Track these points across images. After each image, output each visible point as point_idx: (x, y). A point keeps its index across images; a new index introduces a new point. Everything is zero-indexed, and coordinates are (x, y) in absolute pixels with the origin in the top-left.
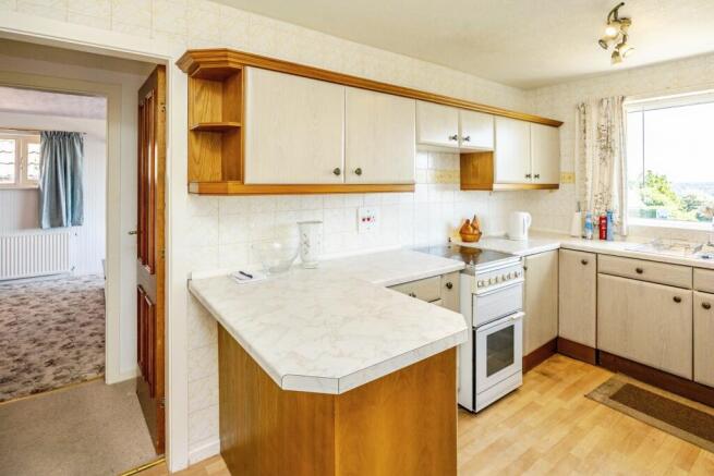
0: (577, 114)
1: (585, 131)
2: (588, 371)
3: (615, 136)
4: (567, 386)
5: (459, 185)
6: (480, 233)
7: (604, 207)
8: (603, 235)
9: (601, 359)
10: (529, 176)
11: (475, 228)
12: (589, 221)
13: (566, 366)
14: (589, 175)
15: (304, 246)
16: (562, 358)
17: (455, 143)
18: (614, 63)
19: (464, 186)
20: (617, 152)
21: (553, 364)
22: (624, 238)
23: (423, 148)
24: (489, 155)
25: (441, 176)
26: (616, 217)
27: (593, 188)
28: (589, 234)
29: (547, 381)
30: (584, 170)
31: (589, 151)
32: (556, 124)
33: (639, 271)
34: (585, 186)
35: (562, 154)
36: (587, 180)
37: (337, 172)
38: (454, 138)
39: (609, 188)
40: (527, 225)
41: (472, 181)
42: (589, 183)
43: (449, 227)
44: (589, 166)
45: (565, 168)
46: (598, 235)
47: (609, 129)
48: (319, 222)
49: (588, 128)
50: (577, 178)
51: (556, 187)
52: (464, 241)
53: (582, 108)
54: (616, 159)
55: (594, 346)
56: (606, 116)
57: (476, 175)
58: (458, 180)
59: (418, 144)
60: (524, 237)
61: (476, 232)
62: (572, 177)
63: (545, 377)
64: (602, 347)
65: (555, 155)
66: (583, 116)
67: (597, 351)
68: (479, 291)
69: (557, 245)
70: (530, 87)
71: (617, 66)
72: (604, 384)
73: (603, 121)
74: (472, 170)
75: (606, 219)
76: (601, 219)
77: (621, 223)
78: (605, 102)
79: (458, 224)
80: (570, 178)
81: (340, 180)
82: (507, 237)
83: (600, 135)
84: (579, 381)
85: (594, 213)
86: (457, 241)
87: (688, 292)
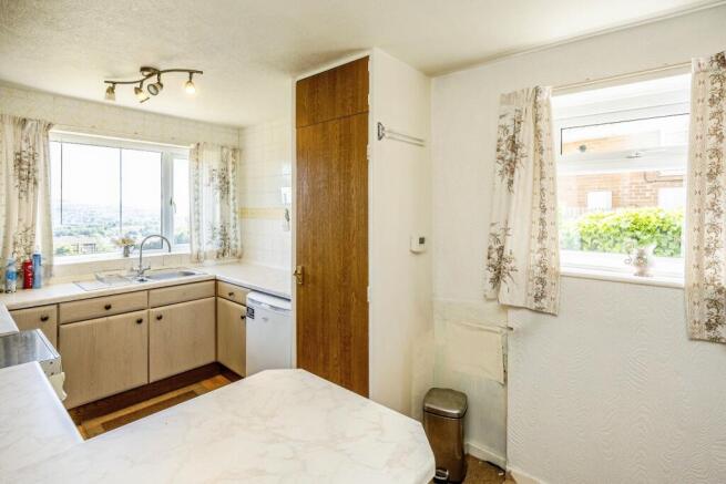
3: (39, 166)
8: (29, 284)
20: (41, 184)
28: (13, 286)
39: (31, 227)
54: (40, 192)
73: (24, 146)
75: (32, 263)
76: (25, 264)
83: (19, 162)
87: (146, 311)
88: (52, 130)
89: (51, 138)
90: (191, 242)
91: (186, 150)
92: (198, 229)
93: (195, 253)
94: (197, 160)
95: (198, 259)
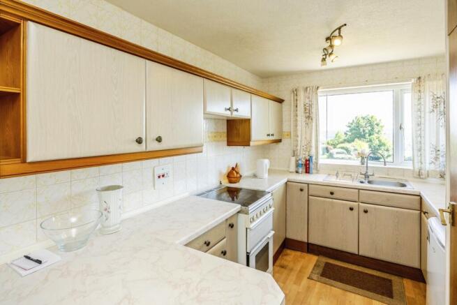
0: (292, 95)
1: (297, 106)
2: (304, 258)
3: (314, 110)
4: (296, 273)
5: (226, 142)
6: (241, 176)
7: (307, 153)
8: (307, 171)
9: (311, 248)
10: (268, 135)
11: (237, 173)
12: (300, 162)
13: (292, 257)
14: (299, 133)
15: (105, 213)
16: (289, 251)
17: (228, 113)
18: (322, 65)
19: (230, 143)
20: (314, 120)
21: (285, 258)
22: (318, 172)
23: (207, 116)
24: (247, 122)
25: (215, 137)
26: (314, 160)
27: (301, 142)
28: (300, 170)
29: (285, 272)
30: (296, 130)
31: (299, 118)
32: (280, 101)
33: (332, 193)
34: (297, 141)
35: (284, 120)
36: (297, 136)
37: (139, 141)
38: (229, 109)
39: (310, 142)
40: (268, 167)
41: (236, 140)
42: (299, 139)
43: (220, 173)
44: (299, 128)
45: (286, 128)
46: (304, 170)
47: (310, 106)
48: (119, 187)
49: (298, 105)
50: (292, 135)
51: (280, 141)
52: (230, 182)
53: (295, 92)
54: (314, 124)
55: (306, 241)
56: (309, 98)
57: (238, 135)
58: (226, 139)
59: (204, 113)
60: (266, 175)
61: (238, 175)
62: (289, 135)
63: (283, 269)
64: (311, 241)
65: (280, 121)
66: (295, 97)
67: (308, 244)
68: (252, 226)
69: (285, 180)
70: (265, 76)
71: (324, 67)
72: (315, 266)
73: (307, 101)
74: (236, 131)
75: (309, 160)
76: (306, 161)
77: (317, 163)
78: (308, 89)
79: (225, 171)
80: (288, 135)
81: (142, 148)
82: (255, 176)
83: (305, 109)
84: (302, 267)
85: (303, 157)
86: (226, 184)
87: (357, 204)
88: (320, 90)
89: (319, 94)
90: (413, 161)
91: (409, 85)
92: (420, 150)
93: (417, 170)
94: (420, 91)
95: (419, 175)
